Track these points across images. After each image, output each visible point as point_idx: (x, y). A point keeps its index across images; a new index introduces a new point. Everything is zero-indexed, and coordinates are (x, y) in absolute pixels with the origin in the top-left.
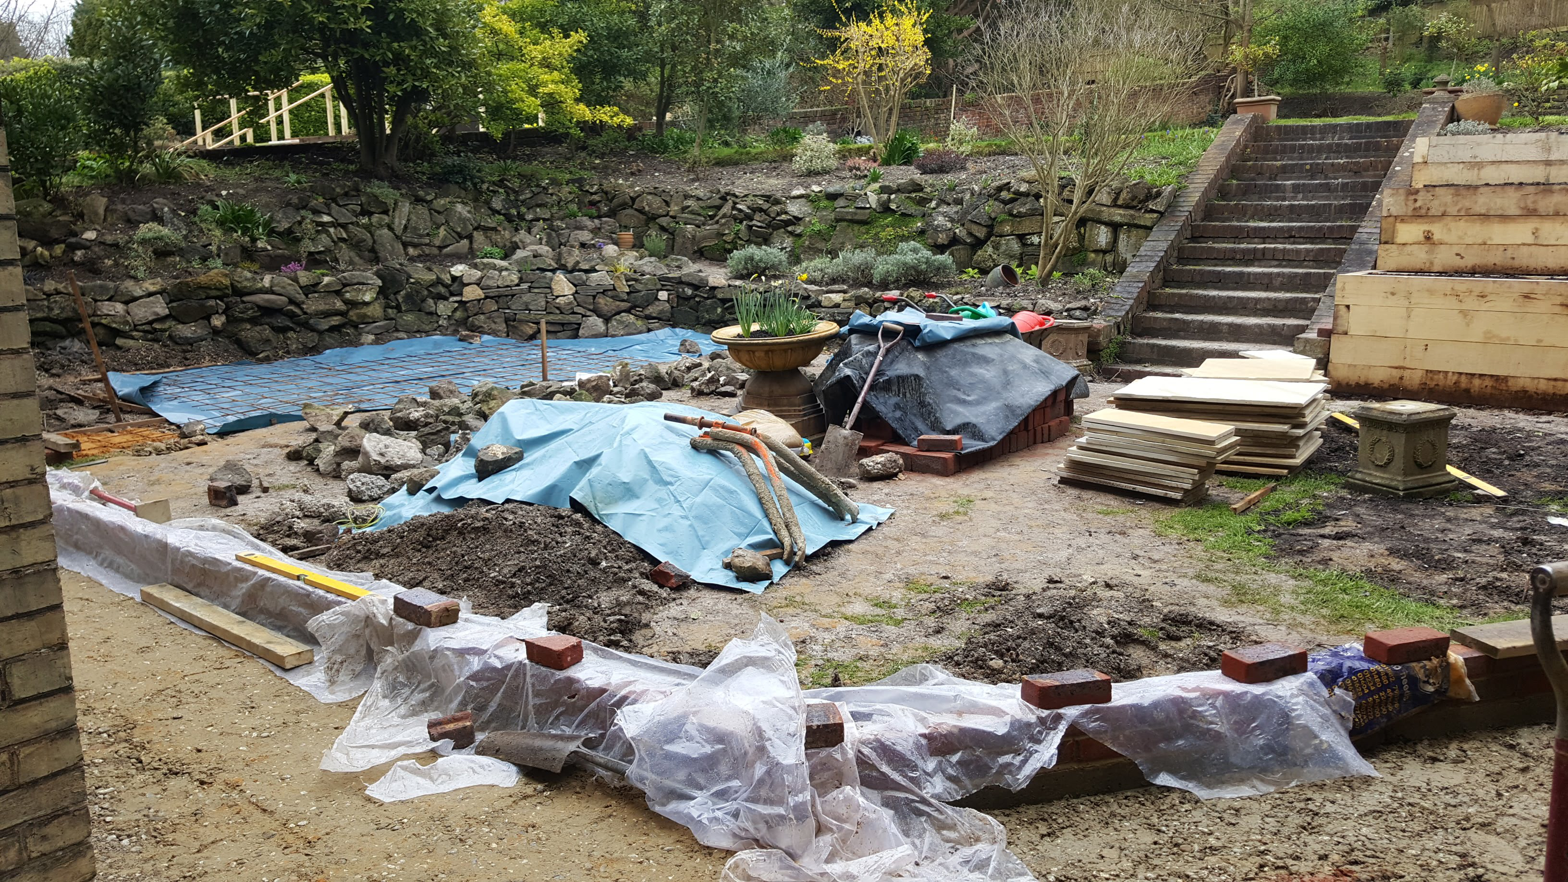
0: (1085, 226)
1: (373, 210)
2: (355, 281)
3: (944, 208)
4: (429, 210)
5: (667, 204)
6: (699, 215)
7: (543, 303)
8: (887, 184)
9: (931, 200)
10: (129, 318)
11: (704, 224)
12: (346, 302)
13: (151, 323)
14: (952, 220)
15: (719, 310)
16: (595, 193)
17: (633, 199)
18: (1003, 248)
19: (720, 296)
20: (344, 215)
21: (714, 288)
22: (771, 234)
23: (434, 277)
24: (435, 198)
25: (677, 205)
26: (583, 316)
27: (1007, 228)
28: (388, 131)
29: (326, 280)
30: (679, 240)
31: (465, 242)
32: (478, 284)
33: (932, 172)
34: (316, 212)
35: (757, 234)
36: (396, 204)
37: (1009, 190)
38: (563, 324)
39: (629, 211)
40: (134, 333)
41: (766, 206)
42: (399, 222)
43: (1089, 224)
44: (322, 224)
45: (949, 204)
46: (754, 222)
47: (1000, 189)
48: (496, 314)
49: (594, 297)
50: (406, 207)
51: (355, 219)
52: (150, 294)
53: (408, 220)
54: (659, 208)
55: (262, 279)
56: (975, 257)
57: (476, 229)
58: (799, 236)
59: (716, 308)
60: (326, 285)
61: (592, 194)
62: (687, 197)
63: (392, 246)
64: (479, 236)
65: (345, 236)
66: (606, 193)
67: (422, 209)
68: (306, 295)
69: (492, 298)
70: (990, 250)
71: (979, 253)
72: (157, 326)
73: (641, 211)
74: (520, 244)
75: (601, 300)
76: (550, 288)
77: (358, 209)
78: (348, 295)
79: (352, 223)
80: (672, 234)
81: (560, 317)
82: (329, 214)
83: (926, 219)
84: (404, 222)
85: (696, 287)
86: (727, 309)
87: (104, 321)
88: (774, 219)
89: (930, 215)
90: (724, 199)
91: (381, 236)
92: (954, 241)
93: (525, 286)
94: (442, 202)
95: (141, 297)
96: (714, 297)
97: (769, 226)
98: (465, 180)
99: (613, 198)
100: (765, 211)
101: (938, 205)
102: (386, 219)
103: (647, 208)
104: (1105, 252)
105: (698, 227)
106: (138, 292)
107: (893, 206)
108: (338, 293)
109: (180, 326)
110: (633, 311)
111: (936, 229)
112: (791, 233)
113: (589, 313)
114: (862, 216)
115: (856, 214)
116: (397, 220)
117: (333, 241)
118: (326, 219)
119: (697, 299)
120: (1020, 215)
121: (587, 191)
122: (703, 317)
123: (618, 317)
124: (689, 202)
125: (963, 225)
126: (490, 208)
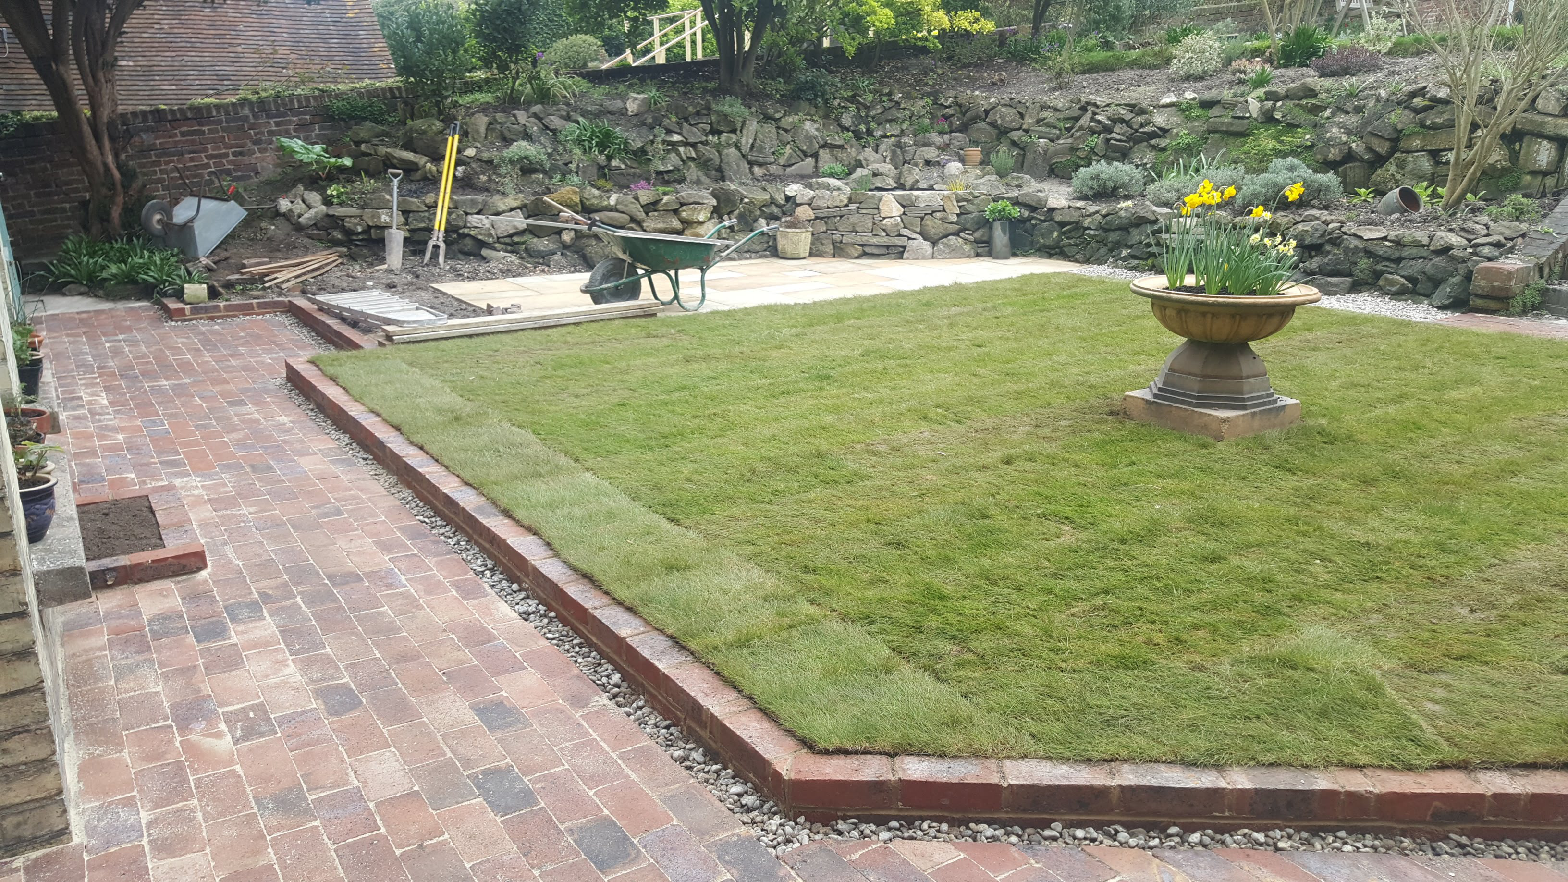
0: (1521, 141)
1: (722, 128)
2: (692, 200)
3: (1341, 118)
4: (778, 128)
5: (1022, 116)
6: (1055, 127)
7: (870, 225)
8: (1274, 89)
9: (1326, 108)
10: (493, 231)
11: (1058, 138)
12: (683, 221)
13: (511, 236)
14: (1349, 132)
15: (1056, 234)
16: (950, 106)
17: (987, 112)
18: (1409, 167)
19: (1058, 218)
20: (694, 134)
21: (1052, 210)
22: (1131, 148)
23: (768, 197)
24: (785, 115)
25: (1031, 117)
26: (909, 238)
27: (1417, 143)
28: (747, 49)
29: (666, 198)
30: (1030, 156)
31: (810, 161)
32: (809, 205)
33: (1332, 74)
34: (669, 132)
35: (1116, 149)
36: (744, 122)
37: (1424, 96)
38: (888, 247)
39: (982, 125)
40: (497, 245)
41: (1128, 116)
42: (746, 141)
43: (1526, 139)
44: (673, 144)
45: (1347, 113)
46: (1113, 135)
47: (1413, 95)
48: (824, 235)
49: (922, 218)
50: (753, 125)
51: (704, 138)
52: (512, 210)
53: (755, 140)
54: (1012, 121)
55: (608, 198)
56: (1373, 177)
57: (822, 147)
58: (1164, 150)
59: (1052, 233)
60: (666, 204)
61: (946, 107)
62: (1043, 107)
63: (738, 165)
64: (824, 154)
65: (694, 155)
66: (960, 106)
67: (770, 129)
68: (647, 214)
69: (822, 218)
70: (1393, 169)
71: (1379, 171)
72: (516, 239)
73: (993, 125)
74: (864, 163)
75: (928, 222)
76: (878, 209)
77: (708, 128)
78: (684, 214)
79: (702, 143)
80: (1023, 149)
81: (886, 239)
82: (680, 134)
83: (1318, 131)
84: (751, 141)
85: (1033, 209)
86: (1064, 233)
87: (472, 233)
88: (1136, 131)
89: (1323, 125)
90: (1084, 109)
91: (728, 155)
92: (1349, 157)
93: (853, 207)
94: (791, 120)
95: (504, 212)
96: (1052, 219)
97: (1129, 139)
98: (816, 96)
99: (967, 111)
100: (1128, 123)
101: (1333, 114)
102: (734, 137)
103: (999, 122)
104: (1545, 174)
105: (1053, 141)
106: (502, 207)
107: (1278, 115)
108: (676, 212)
109: (535, 240)
110: (962, 234)
111: (1328, 143)
112: (1154, 147)
113: (917, 236)
114: (1238, 126)
115: (1232, 124)
116: (743, 140)
117: (682, 160)
118: (676, 138)
119: (1033, 222)
120: (1435, 127)
121: (942, 105)
122: (1038, 242)
123: (945, 240)
124: (1047, 114)
125: (1361, 138)
126: (840, 125)
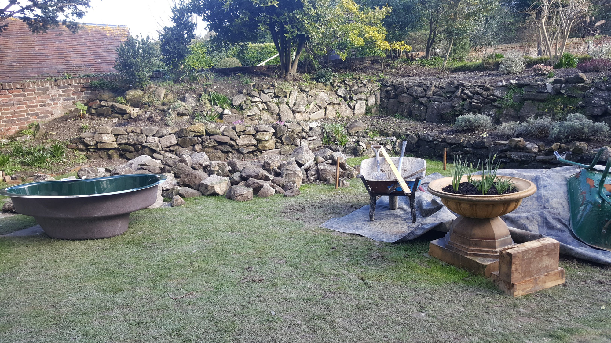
1: (280, 95)
2: (262, 130)
3: (600, 93)
4: (307, 95)
5: (425, 91)
6: (442, 96)
8: (560, 78)
9: (590, 88)
10: (160, 145)
11: (444, 101)
12: (257, 140)
13: (169, 147)
14: (604, 100)
17: (408, 89)
20: (266, 98)
22: (483, 107)
23: (301, 128)
24: (310, 90)
25: (430, 91)
30: (430, 110)
31: (322, 111)
34: (254, 96)
35: (475, 107)
36: (291, 92)
39: (405, 95)
40: (161, 152)
41: (481, 91)
44: (255, 102)
45: (603, 90)
46: (473, 100)
50: (295, 94)
51: (271, 100)
52: (170, 134)
53: (296, 100)
54: (421, 93)
55: (220, 128)
57: (329, 104)
58: (500, 108)
61: (388, 86)
63: (287, 113)
64: (330, 108)
65: (266, 108)
66: (395, 86)
67: (304, 95)
68: (239, 136)
73: (411, 95)
77: (273, 95)
78: (258, 137)
82: (259, 97)
83: (586, 99)
86: (452, 148)
87: (149, 146)
88: (485, 98)
89: (589, 97)
90: (457, 88)
91: (282, 108)
94: (313, 91)
95: (166, 135)
97: (482, 102)
98: (326, 81)
99: (398, 88)
100: (481, 95)
101: (595, 91)
102: (286, 99)
103: (414, 93)
105: (441, 103)
107: (563, 91)
108: (254, 135)
109: (181, 150)
111: (593, 106)
112: (495, 106)
114: (541, 97)
115: (537, 96)
116: (290, 101)
117: (260, 110)
118: (257, 99)
119: (435, 142)
121: (385, 85)
122: (438, 153)
124: (438, 90)
126: (337, 94)
